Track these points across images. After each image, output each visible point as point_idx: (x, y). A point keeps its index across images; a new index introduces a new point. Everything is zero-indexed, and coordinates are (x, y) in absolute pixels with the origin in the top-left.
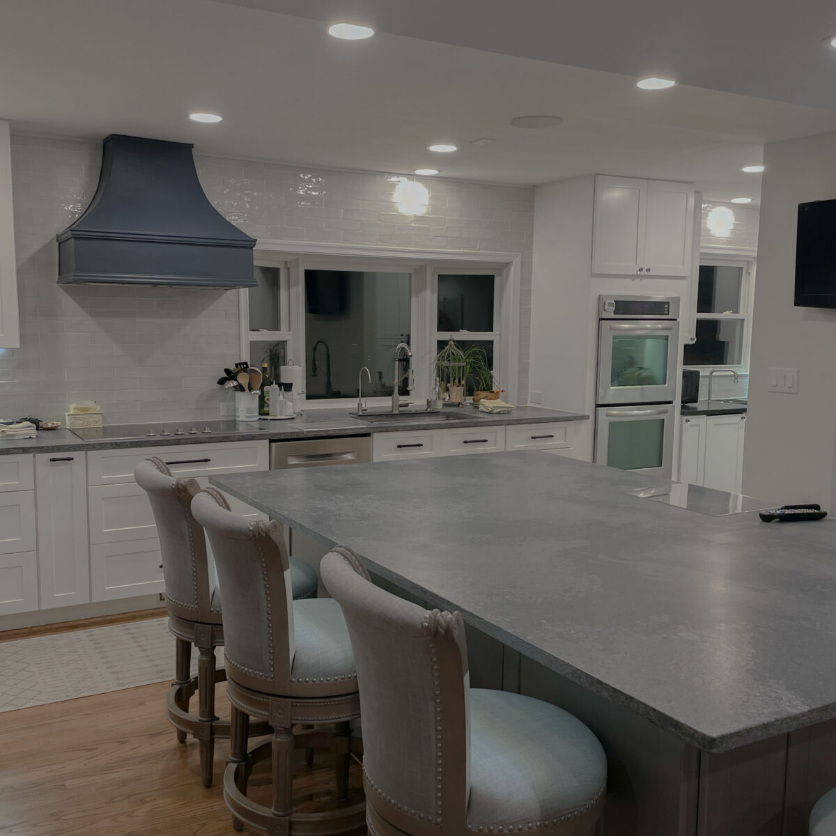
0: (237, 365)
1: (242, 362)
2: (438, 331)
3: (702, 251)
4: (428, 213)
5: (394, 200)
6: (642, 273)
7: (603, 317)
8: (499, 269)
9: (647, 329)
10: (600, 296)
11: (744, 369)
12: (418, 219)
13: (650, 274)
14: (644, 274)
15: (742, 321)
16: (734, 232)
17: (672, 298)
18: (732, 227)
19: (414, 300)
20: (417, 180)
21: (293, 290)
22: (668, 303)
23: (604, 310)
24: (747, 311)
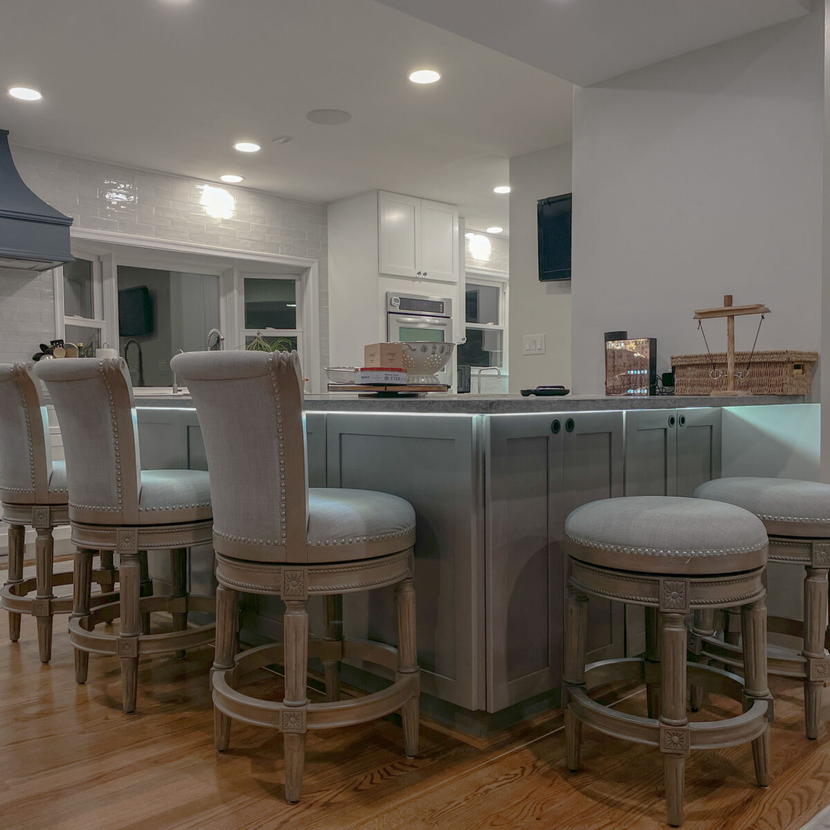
0: (52, 343)
1: (57, 339)
2: (246, 328)
3: (467, 270)
4: (234, 218)
5: (201, 203)
6: (420, 276)
7: (391, 311)
8: (299, 275)
9: (426, 323)
10: (387, 293)
11: (505, 372)
12: (225, 222)
13: (426, 277)
14: (421, 277)
15: (502, 331)
16: (491, 256)
17: (445, 299)
18: (490, 253)
19: (222, 300)
20: (223, 188)
21: (106, 282)
22: (443, 303)
23: (391, 305)
24: (504, 324)
